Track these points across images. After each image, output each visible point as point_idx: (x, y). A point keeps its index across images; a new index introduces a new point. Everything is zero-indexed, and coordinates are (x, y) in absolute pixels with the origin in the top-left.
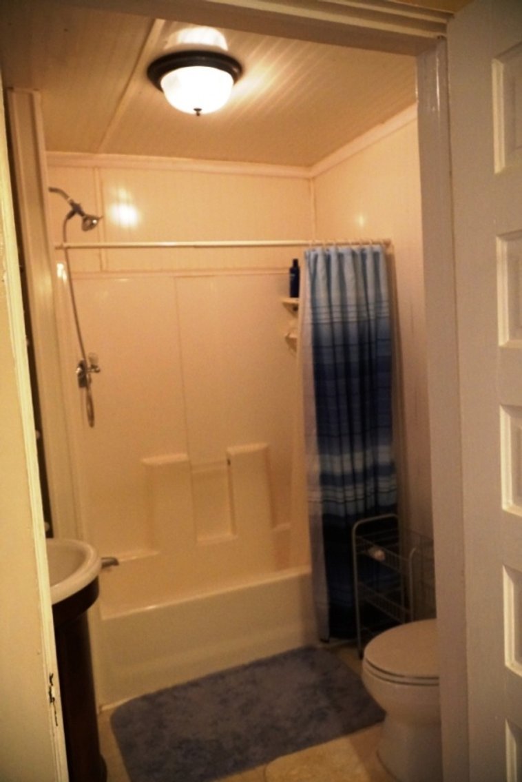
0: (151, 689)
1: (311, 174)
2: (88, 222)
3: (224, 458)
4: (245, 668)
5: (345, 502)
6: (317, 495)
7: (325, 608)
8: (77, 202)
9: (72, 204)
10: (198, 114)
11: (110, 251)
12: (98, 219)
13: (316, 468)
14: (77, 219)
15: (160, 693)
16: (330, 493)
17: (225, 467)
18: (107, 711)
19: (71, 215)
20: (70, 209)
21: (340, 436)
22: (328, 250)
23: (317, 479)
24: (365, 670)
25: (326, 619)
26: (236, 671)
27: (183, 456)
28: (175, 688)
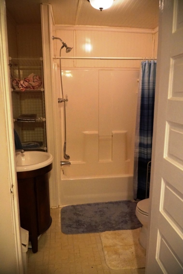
0: (75, 204)
1: (153, 32)
2: (68, 49)
3: (111, 135)
4: (106, 203)
5: (147, 154)
6: (138, 150)
7: (136, 188)
8: (65, 43)
9: (63, 43)
10: (101, 11)
11: (77, 60)
12: (71, 48)
13: (138, 141)
14: (65, 48)
15: (77, 205)
16: (142, 150)
17: (111, 137)
18: (60, 207)
19: (63, 47)
20: (62, 45)
21: (148, 130)
22: (151, 62)
23: (138, 145)
24: (136, 209)
25: (136, 193)
26: (103, 203)
27: (96, 132)
28: (83, 205)
